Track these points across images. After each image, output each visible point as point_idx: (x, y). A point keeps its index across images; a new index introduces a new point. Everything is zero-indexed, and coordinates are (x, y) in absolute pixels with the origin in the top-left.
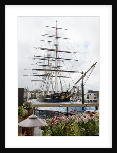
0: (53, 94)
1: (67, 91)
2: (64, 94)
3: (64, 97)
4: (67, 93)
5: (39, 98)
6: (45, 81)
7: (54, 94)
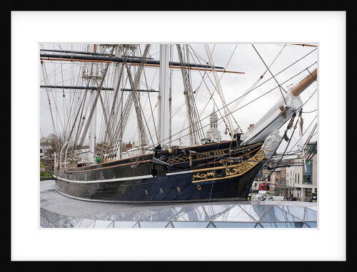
0: (150, 157)
1: (238, 136)
2: (219, 154)
3: (218, 171)
4: (236, 148)
5: (69, 174)
6: (99, 89)
7: (157, 155)
